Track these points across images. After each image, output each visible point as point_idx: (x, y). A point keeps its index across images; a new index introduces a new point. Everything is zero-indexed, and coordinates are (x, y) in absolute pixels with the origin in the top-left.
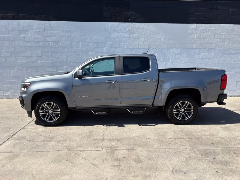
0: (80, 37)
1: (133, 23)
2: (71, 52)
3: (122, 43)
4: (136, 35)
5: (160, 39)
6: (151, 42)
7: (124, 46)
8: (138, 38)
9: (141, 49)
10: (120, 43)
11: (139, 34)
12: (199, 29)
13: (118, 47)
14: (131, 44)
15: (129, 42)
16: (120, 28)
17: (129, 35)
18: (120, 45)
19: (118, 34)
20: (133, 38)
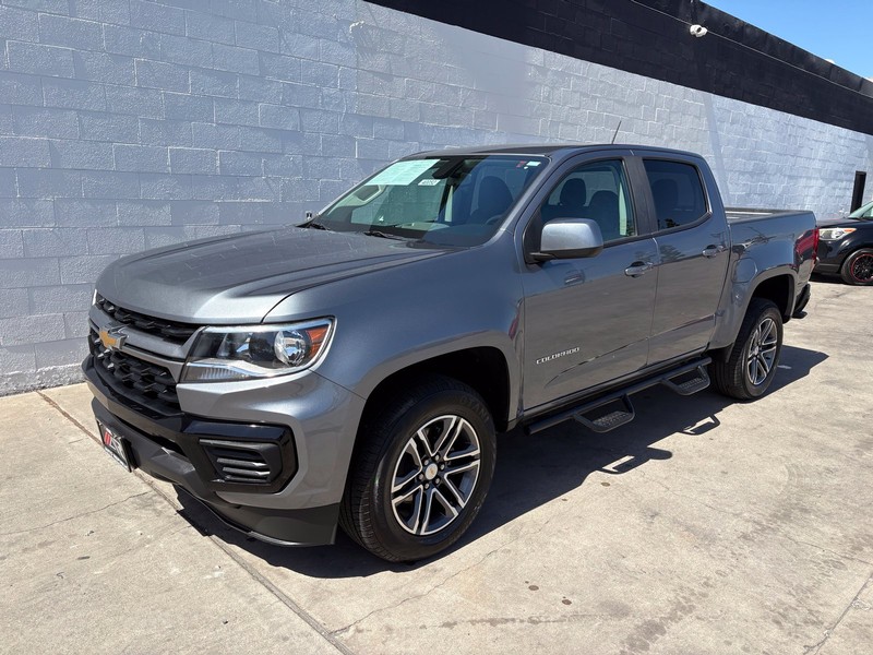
1: (370, 4)
2: (79, 111)
3: (332, 91)
4: (380, 62)
5: (455, 90)
6: (428, 100)
7: (338, 105)
8: (389, 76)
9: (396, 122)
10: (325, 90)
11: (391, 57)
12: (549, 70)
13: (317, 105)
14: (365, 97)
15: (357, 91)
16: (320, 16)
17: (357, 57)
18: (323, 99)
19: (313, 45)
20: (370, 71)
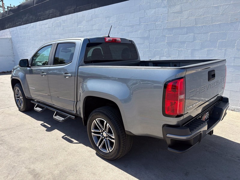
0: (117, 21)
3: (159, 23)
4: (177, 8)
6: (200, 16)
7: (161, 27)
8: (181, 12)
10: (157, 23)
11: (182, 5)
13: (154, 28)
14: (170, 22)
15: (168, 20)
17: (168, 9)
18: (156, 26)
19: (154, 11)
20: (173, 13)
